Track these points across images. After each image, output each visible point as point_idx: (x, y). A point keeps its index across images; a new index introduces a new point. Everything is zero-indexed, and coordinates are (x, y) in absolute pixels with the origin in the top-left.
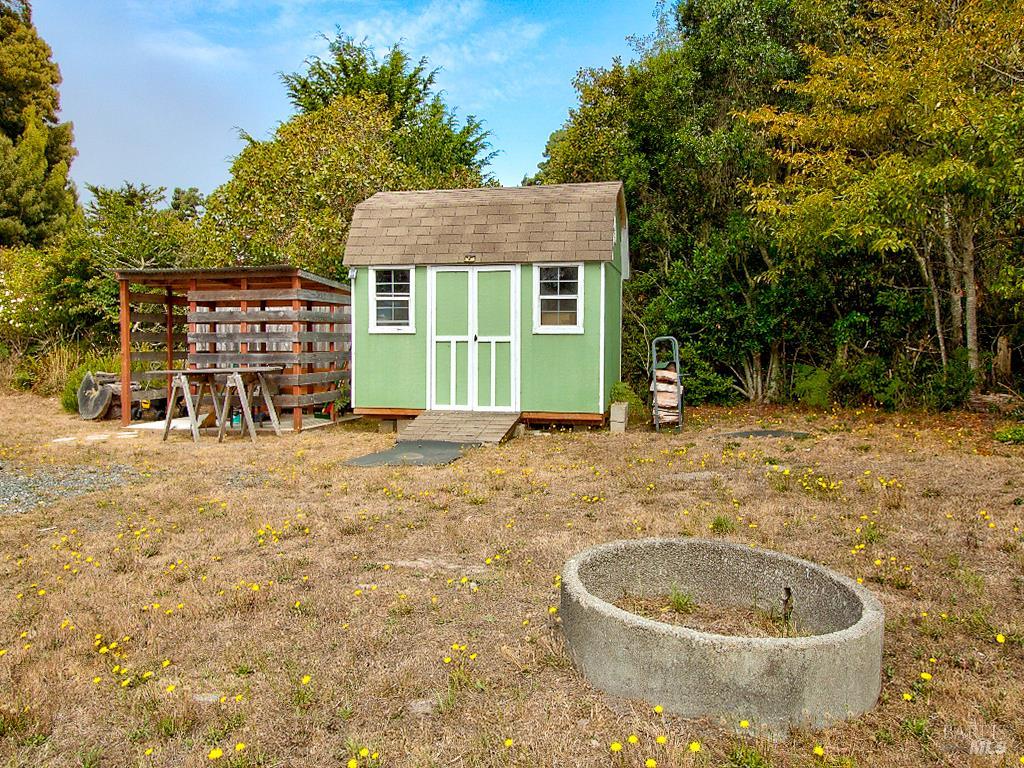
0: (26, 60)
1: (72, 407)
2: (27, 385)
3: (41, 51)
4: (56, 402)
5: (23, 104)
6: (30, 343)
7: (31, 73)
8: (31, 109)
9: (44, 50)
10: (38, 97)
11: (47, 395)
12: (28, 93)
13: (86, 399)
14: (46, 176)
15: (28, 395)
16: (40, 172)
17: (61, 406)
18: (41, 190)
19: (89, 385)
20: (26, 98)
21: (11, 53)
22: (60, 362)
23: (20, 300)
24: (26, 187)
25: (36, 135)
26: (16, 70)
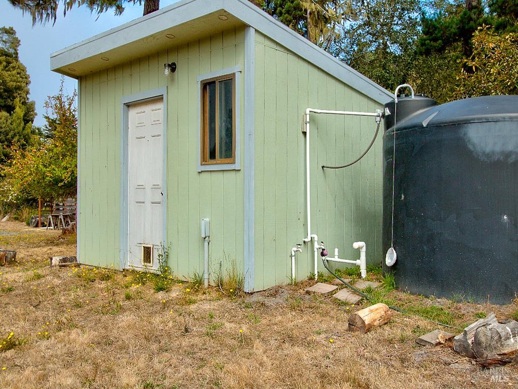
0: (16, 78)
1: (28, 224)
2: (16, 219)
3: (22, 71)
4: (24, 223)
5: (14, 98)
6: (18, 207)
7: (18, 84)
8: (17, 100)
9: (23, 71)
10: (20, 94)
11: (22, 222)
12: (16, 92)
13: (32, 222)
14: (24, 129)
15: (17, 222)
16: (21, 128)
17: (26, 224)
18: (21, 136)
19: (32, 218)
20: (15, 95)
21: (9, 75)
22: (26, 212)
23: (15, 195)
24: (15, 135)
25: (19, 111)
26: (12, 83)
